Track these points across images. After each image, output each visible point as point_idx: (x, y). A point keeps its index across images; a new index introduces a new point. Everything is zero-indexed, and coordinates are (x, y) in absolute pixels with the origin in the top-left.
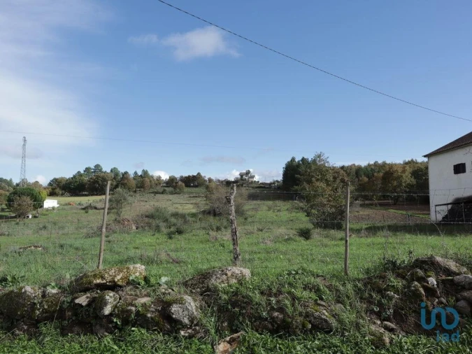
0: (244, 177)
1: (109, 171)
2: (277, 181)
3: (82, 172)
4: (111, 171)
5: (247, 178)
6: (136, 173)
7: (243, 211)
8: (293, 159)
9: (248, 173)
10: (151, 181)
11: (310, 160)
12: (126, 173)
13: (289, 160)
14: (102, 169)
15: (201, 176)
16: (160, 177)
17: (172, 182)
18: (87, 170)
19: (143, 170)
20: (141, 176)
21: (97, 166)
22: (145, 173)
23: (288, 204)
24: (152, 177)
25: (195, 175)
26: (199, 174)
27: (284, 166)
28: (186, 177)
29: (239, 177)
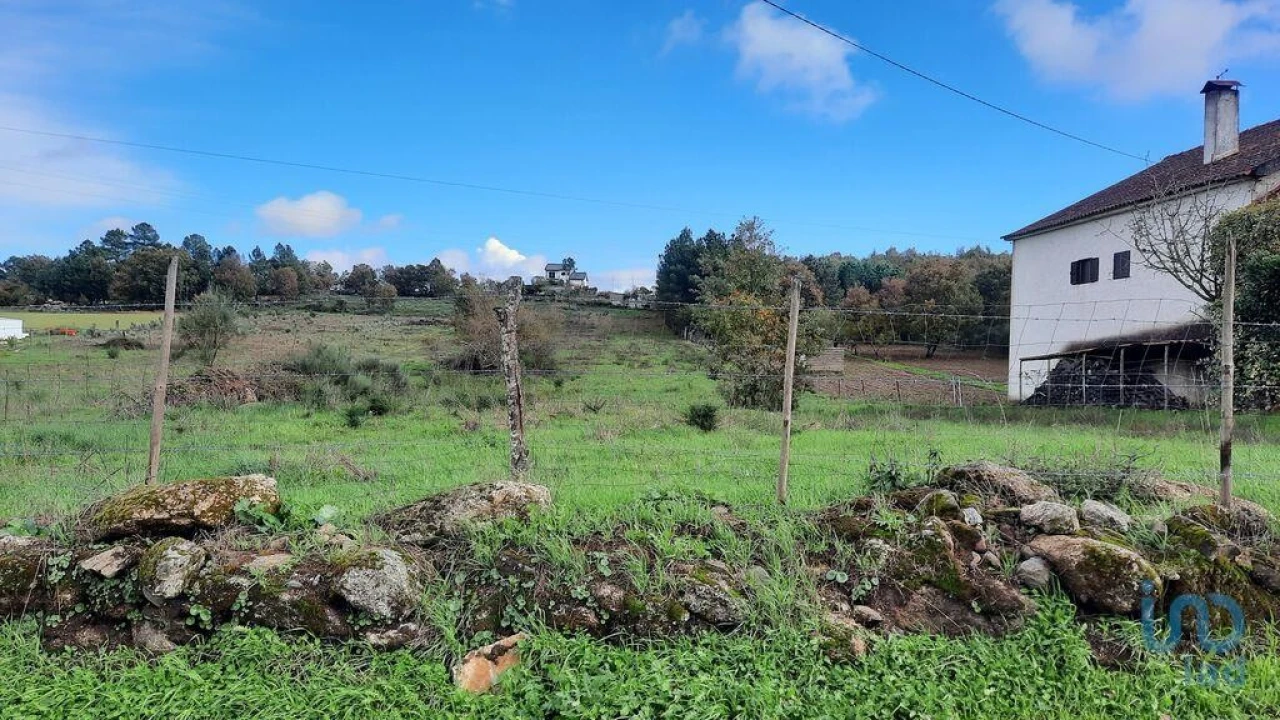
0: (558, 275)
1: (178, 244)
2: (644, 291)
3: (97, 243)
4: (186, 243)
5: (565, 278)
6: (257, 253)
7: (552, 362)
8: (686, 234)
9: (568, 265)
10: (300, 277)
11: (728, 237)
12: (229, 251)
13: (676, 235)
14: (156, 237)
15: (442, 269)
16: (327, 267)
17: (359, 282)
18: (114, 237)
19: (279, 246)
20: (273, 261)
21: (143, 228)
22: (285, 252)
23: (669, 349)
24: (305, 265)
25: (426, 263)
26: (436, 262)
27: (663, 252)
28: (401, 271)
29: (544, 275)
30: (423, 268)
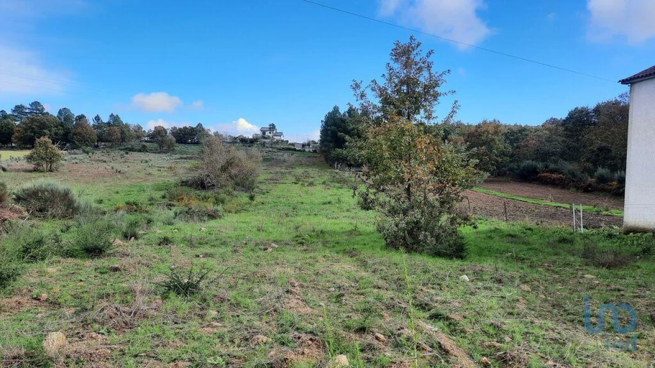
0: (267, 133)
2: (314, 142)
3: (9, 112)
4: (60, 112)
5: (271, 135)
6: (98, 118)
8: (336, 110)
9: (272, 127)
12: (82, 117)
13: (331, 110)
14: (43, 109)
15: (203, 130)
16: (139, 128)
17: (158, 135)
18: (19, 109)
19: (112, 115)
20: (108, 123)
21: (36, 104)
22: (115, 119)
23: (326, 175)
24: (127, 126)
25: (194, 126)
26: (200, 125)
27: (323, 119)
28: (180, 129)
29: (260, 133)
30: (192, 129)
